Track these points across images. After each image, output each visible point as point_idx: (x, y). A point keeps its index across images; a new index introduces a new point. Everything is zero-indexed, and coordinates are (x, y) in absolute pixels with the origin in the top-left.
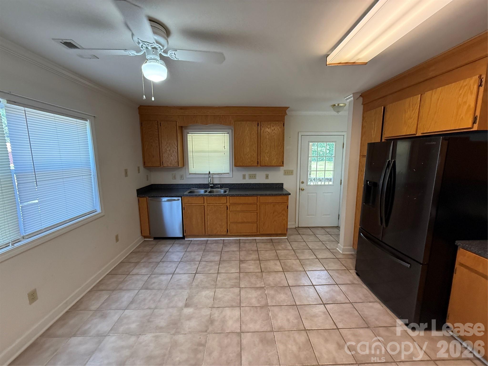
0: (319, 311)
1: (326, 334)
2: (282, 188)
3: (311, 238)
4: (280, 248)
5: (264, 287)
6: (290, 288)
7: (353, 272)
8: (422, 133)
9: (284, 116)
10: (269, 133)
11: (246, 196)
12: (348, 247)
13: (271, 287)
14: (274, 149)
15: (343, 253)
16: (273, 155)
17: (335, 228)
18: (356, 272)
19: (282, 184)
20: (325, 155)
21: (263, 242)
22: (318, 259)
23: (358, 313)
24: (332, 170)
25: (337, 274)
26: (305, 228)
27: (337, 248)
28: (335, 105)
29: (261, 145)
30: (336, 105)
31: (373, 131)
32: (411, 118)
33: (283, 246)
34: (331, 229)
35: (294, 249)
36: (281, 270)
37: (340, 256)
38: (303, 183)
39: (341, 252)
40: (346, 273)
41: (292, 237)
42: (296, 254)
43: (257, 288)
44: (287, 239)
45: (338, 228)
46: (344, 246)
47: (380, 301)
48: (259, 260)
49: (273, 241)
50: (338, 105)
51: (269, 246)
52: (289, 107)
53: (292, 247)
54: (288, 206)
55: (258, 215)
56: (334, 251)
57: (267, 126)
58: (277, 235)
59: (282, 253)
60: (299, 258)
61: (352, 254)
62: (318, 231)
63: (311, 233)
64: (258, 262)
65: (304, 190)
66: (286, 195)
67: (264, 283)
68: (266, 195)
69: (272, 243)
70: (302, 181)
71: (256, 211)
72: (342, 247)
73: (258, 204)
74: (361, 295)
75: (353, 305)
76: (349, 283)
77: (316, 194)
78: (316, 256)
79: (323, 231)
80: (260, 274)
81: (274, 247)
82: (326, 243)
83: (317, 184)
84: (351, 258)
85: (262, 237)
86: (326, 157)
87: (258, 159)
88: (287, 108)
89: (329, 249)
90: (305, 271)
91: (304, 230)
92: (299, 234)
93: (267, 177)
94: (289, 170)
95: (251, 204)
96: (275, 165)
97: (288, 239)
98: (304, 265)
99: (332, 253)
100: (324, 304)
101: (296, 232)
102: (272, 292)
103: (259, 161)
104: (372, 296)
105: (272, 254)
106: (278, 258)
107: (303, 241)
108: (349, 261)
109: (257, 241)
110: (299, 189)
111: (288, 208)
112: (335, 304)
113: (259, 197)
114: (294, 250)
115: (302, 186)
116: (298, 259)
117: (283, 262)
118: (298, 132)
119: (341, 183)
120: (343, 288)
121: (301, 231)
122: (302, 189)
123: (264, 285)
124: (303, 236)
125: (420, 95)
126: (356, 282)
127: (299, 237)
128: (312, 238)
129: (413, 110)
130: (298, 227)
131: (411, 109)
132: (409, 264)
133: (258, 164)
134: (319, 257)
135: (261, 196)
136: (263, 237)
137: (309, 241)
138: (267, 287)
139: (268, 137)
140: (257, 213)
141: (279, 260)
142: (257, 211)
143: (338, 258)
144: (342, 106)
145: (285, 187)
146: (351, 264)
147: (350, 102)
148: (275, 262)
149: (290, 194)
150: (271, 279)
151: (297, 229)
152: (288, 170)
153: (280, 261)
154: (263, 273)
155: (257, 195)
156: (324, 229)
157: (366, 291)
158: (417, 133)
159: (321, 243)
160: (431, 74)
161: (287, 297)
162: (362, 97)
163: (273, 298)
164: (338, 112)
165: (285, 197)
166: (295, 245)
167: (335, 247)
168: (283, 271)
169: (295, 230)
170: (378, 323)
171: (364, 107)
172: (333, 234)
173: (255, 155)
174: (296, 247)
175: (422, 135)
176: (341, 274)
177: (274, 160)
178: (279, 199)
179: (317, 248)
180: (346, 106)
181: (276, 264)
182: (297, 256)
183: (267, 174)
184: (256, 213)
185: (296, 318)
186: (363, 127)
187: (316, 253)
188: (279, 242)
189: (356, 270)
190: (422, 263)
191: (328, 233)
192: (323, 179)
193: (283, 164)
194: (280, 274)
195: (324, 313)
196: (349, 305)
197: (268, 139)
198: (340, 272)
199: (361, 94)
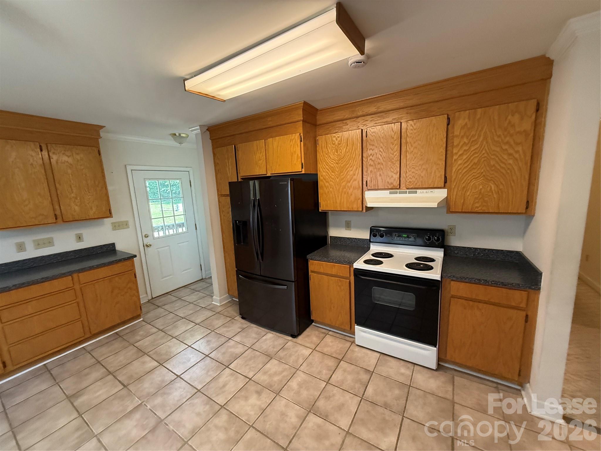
0: (226, 377)
1: (243, 393)
2: (113, 250)
3: (177, 305)
4: (138, 338)
5: (142, 403)
6: (181, 378)
7: (238, 318)
8: (271, 174)
9: (97, 139)
10: (71, 165)
11: (43, 282)
12: (225, 296)
13: (152, 395)
14: (87, 192)
15: (221, 305)
16: (88, 202)
17: (200, 281)
18: (241, 316)
19: (113, 245)
20: (171, 196)
21: (100, 345)
22: (198, 324)
23: (259, 352)
24: (183, 214)
25: (225, 329)
26: (163, 296)
27: (213, 303)
28: (175, 135)
29: (57, 185)
30: (177, 134)
31: (228, 169)
32: (261, 160)
33: (141, 333)
34: (196, 285)
35: (161, 328)
36: (156, 364)
37: (219, 309)
38: (146, 236)
39: (219, 305)
40: (233, 323)
41: (151, 315)
42: (167, 334)
43: (131, 412)
44: (143, 320)
45: (202, 280)
46: (220, 297)
47: (269, 331)
48: (110, 373)
49: (121, 334)
50: (180, 135)
51: (117, 345)
52: (105, 127)
53: (157, 328)
54: (135, 275)
55: (81, 305)
56: (211, 306)
57: (63, 152)
58: (124, 323)
59: (144, 343)
60: (174, 336)
61: (229, 301)
62: (182, 293)
63: (174, 299)
64: (110, 377)
65: (151, 245)
66: (130, 259)
67: (139, 397)
68: (91, 268)
69: (120, 338)
70: (145, 234)
71: (75, 300)
72: (219, 299)
73: (77, 287)
74: (254, 335)
75: (252, 349)
76: (240, 330)
77: (168, 247)
78: (194, 323)
79: (188, 290)
80: (124, 392)
81: (128, 342)
82: (198, 303)
83: (167, 234)
84: (230, 306)
85: (96, 339)
86: (172, 198)
87: (54, 210)
88: (102, 127)
89: (204, 308)
90: (190, 346)
91: (163, 299)
92: (159, 307)
93: (80, 238)
94: (121, 222)
95: (60, 292)
96: (96, 217)
97: (146, 320)
98: (184, 340)
99: (210, 310)
100: (228, 367)
101: (153, 307)
102: (158, 400)
103: (58, 213)
104: (262, 330)
105: (131, 351)
106: (142, 352)
107: (167, 313)
108: (230, 309)
109: (89, 349)
110: (144, 246)
111: (135, 277)
112: (237, 358)
113: (75, 276)
114: (161, 330)
115: (147, 241)
116: (173, 338)
117: (154, 354)
118: (126, 166)
119: (196, 227)
120: (237, 338)
121: (157, 302)
122: (147, 245)
123: (140, 401)
124: (166, 307)
125: (264, 140)
126: (245, 326)
127: (160, 310)
128: (179, 304)
129: (261, 153)
130: (152, 298)
131: (259, 151)
132: (285, 285)
133: (56, 219)
134: (198, 321)
135: (80, 273)
136: (99, 337)
137: (176, 309)
138: (146, 399)
139: (69, 171)
140: (78, 303)
141: (146, 354)
142: (77, 300)
143: (218, 313)
144: (183, 137)
145: (118, 247)
146: (234, 311)
147: (196, 135)
148: (141, 360)
149: (135, 256)
150: (147, 386)
151: (152, 301)
152: (118, 222)
153: (148, 355)
154: (128, 387)
155: (70, 273)
156: (187, 288)
157: (256, 328)
158: (267, 173)
159: (192, 305)
160: (270, 124)
161: (182, 390)
162: (209, 131)
163: (163, 406)
164: (181, 143)
165: (128, 263)
166: (159, 323)
167: (209, 303)
168: (161, 364)
169: (150, 304)
170: (276, 350)
171: (212, 142)
172: (201, 290)
173: (47, 203)
174: (163, 325)
175: (271, 175)
176: (229, 327)
177: (91, 208)
178: (117, 268)
179: (191, 312)
180: (189, 137)
181: (144, 363)
182: (169, 335)
183: (79, 234)
184: (75, 304)
185: (206, 404)
186: (216, 164)
187: (192, 319)
188: (133, 331)
189: (240, 314)
190: (294, 280)
191: (195, 290)
192: (173, 225)
193: (110, 213)
194: (157, 372)
195: (232, 375)
196: (250, 350)
197: (70, 176)
198: (227, 325)
199: (207, 128)
